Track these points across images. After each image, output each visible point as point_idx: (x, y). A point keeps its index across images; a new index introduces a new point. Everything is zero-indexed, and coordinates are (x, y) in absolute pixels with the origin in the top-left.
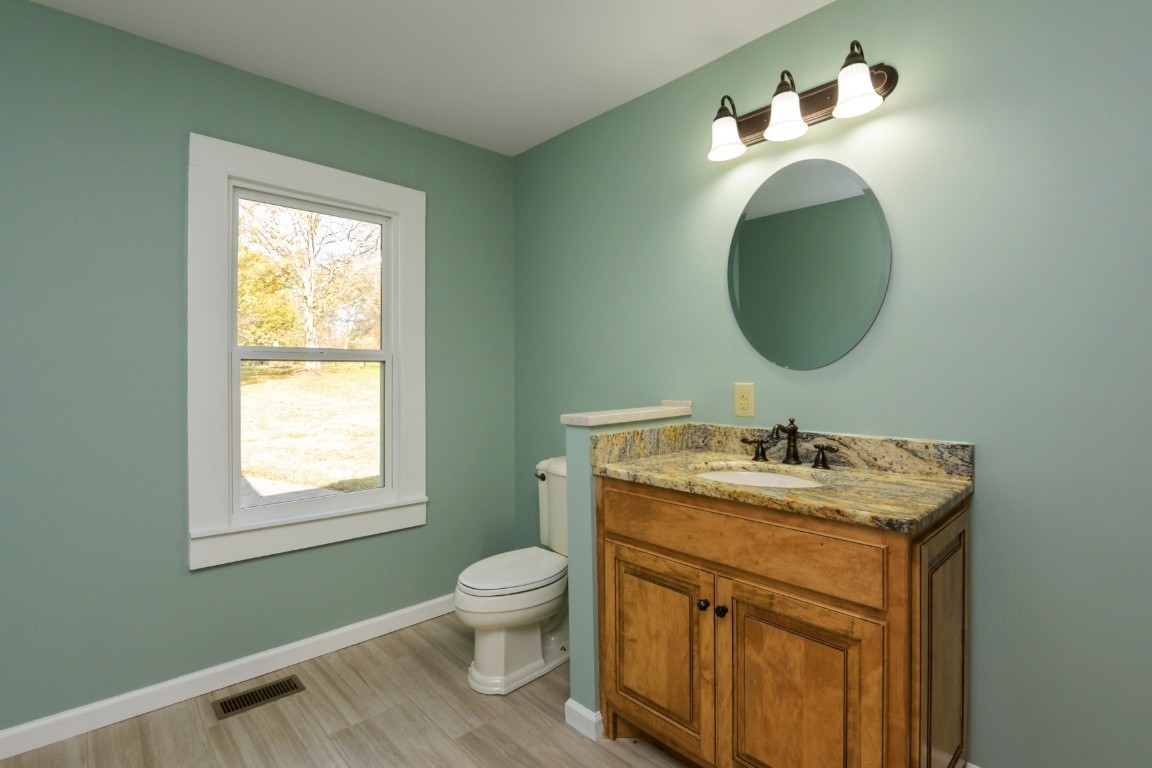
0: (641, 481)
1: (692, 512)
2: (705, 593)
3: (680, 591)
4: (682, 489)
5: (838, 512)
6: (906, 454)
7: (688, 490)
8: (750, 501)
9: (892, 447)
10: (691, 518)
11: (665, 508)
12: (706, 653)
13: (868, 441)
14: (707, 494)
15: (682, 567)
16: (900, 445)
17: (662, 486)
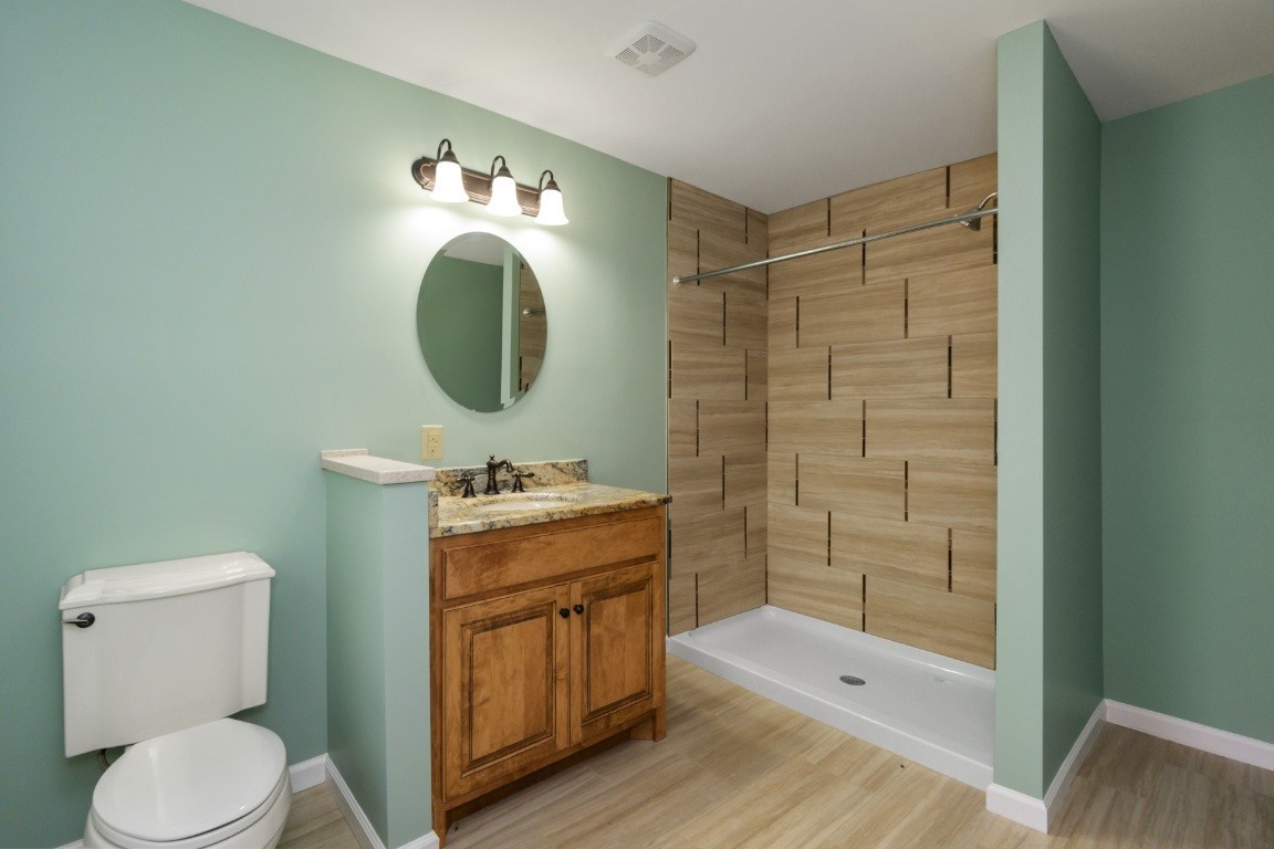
0: (499, 527)
1: (550, 538)
2: (562, 603)
3: (536, 617)
4: (542, 520)
5: (644, 502)
6: (557, 472)
7: (548, 520)
8: (596, 512)
9: (550, 468)
10: (549, 544)
11: (525, 545)
12: (560, 656)
13: (535, 466)
14: (564, 517)
15: (538, 594)
16: (554, 466)
17: (523, 524)
